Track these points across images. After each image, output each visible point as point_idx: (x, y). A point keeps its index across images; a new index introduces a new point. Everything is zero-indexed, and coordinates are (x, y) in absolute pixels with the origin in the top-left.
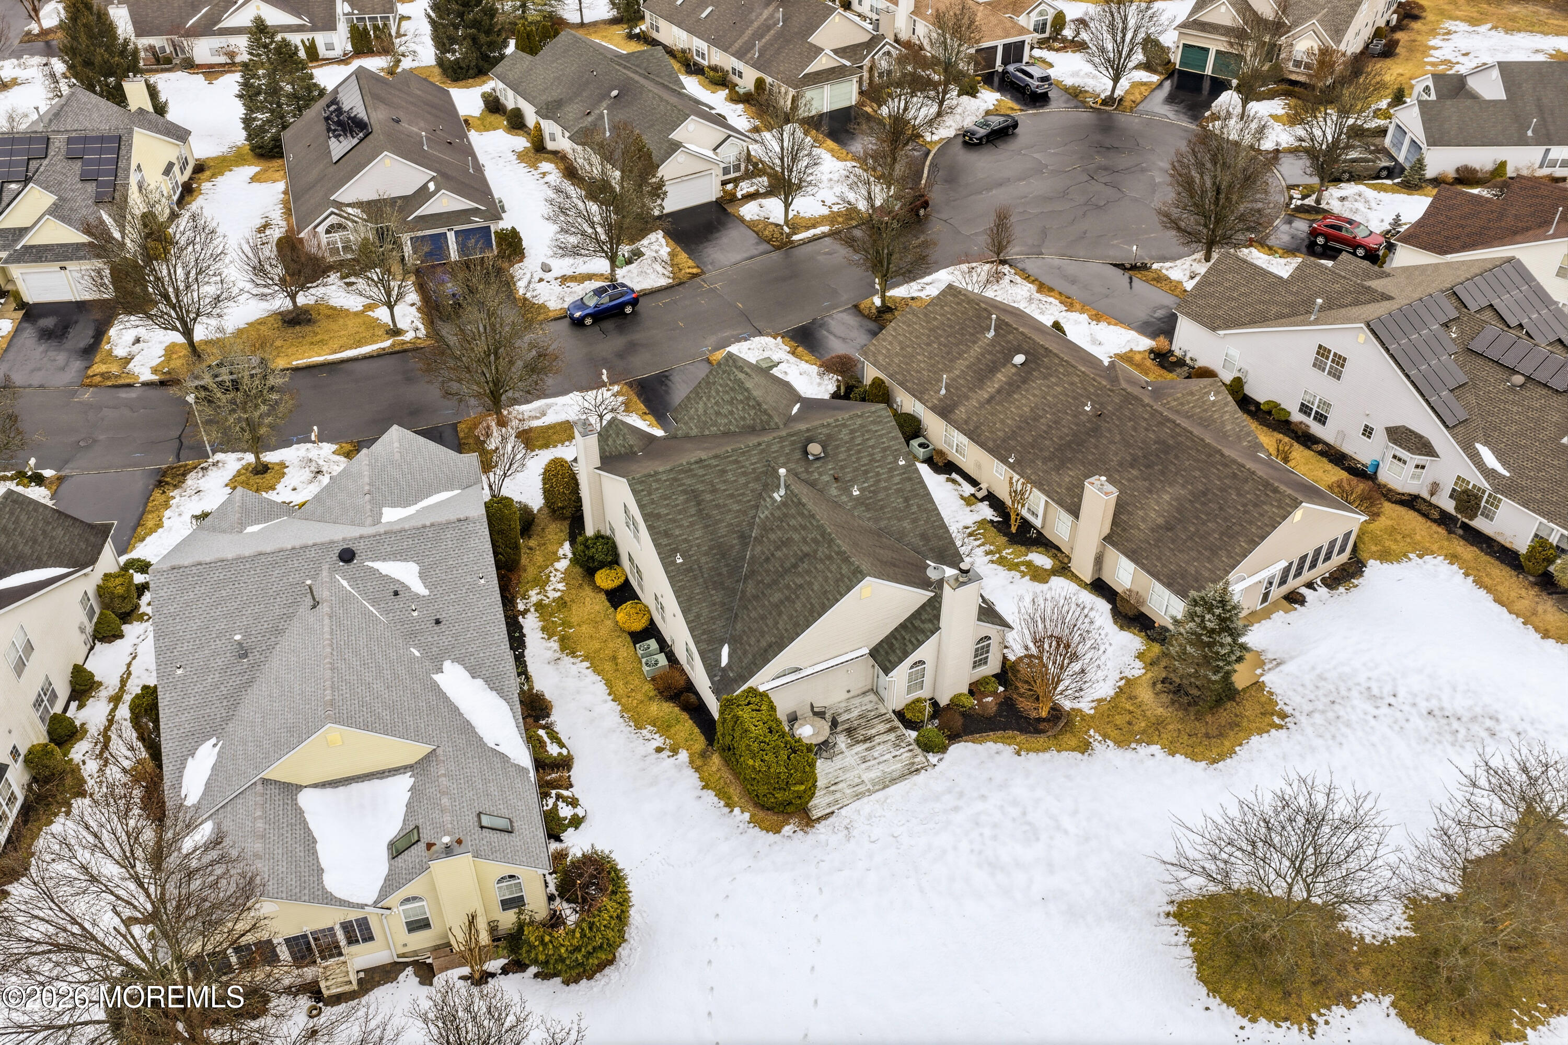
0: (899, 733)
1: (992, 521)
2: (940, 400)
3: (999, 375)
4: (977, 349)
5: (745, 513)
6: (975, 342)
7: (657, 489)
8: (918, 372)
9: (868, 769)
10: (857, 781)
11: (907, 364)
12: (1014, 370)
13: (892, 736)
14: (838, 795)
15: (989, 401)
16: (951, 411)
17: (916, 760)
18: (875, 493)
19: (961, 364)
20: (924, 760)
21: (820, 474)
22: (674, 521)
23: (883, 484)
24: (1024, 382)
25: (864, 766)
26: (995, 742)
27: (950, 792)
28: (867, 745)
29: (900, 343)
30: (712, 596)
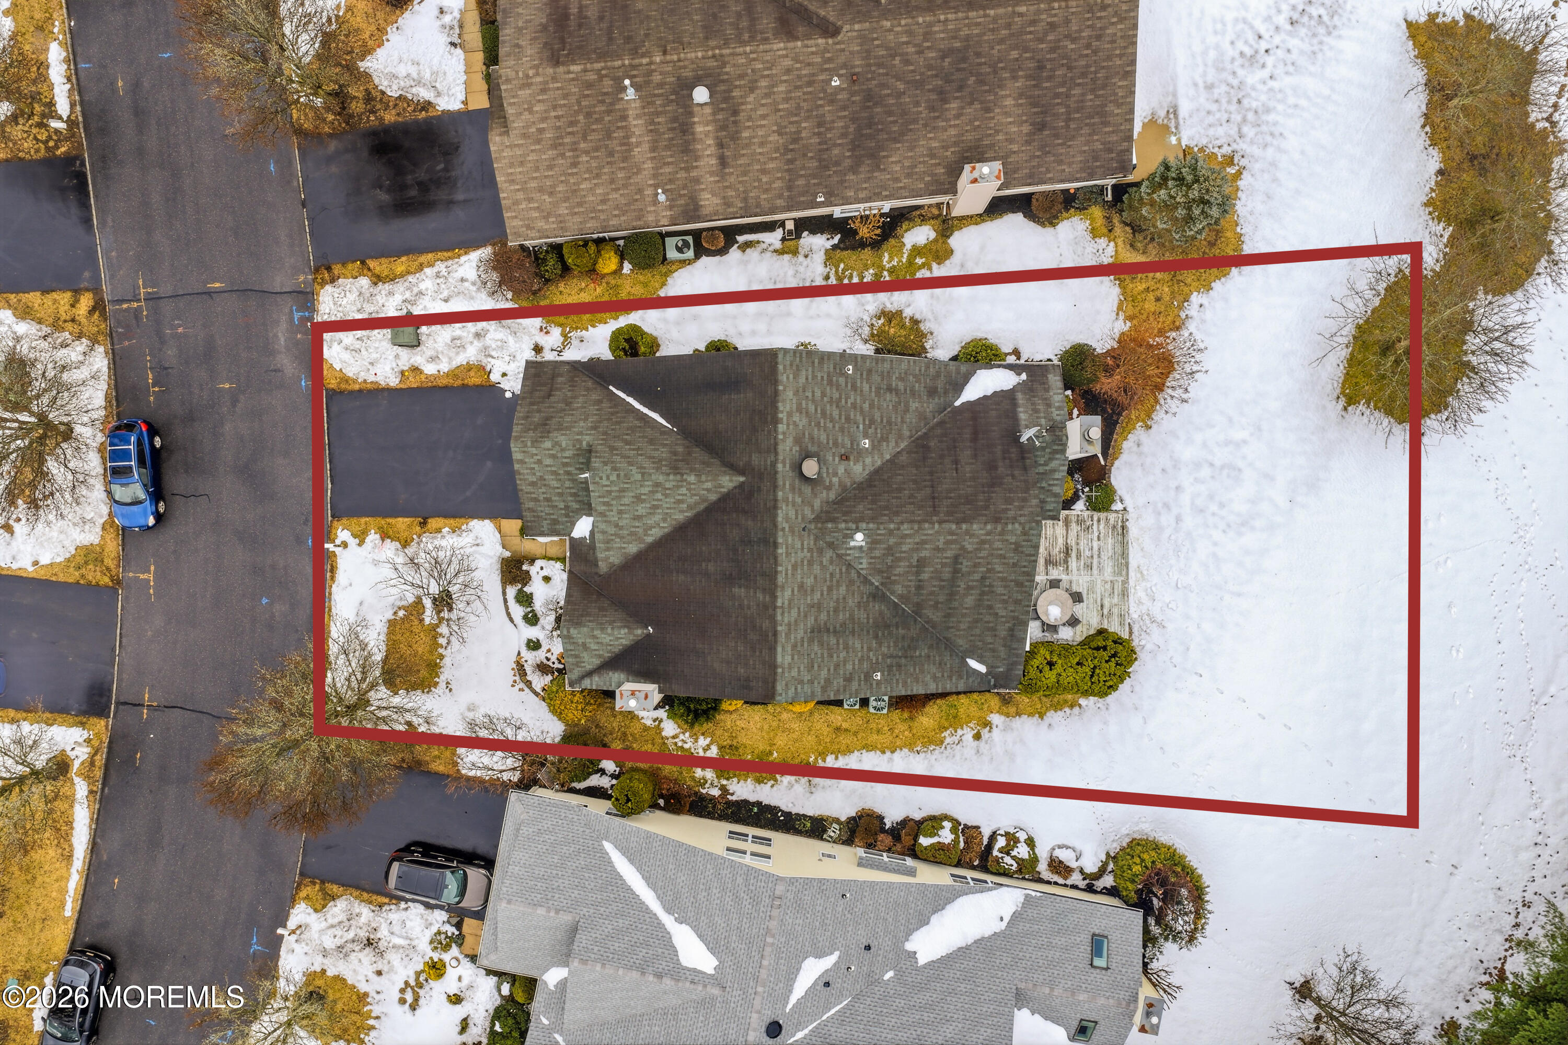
0: (1074, 519)
1: (835, 247)
2: (671, 208)
3: (699, 129)
4: (637, 125)
5: (851, 582)
6: (624, 118)
7: (799, 671)
8: (604, 201)
9: (1100, 570)
10: (1108, 586)
11: (580, 204)
12: (708, 110)
13: (1074, 527)
14: (1115, 611)
15: (723, 162)
16: (697, 207)
17: (1112, 522)
18: (872, 421)
19: (641, 152)
20: (1114, 515)
21: (835, 474)
22: (837, 666)
23: (866, 406)
24: (735, 113)
25: (1095, 571)
26: (1126, 439)
27: (1159, 514)
28: (1074, 555)
29: (541, 190)
30: (920, 656)
